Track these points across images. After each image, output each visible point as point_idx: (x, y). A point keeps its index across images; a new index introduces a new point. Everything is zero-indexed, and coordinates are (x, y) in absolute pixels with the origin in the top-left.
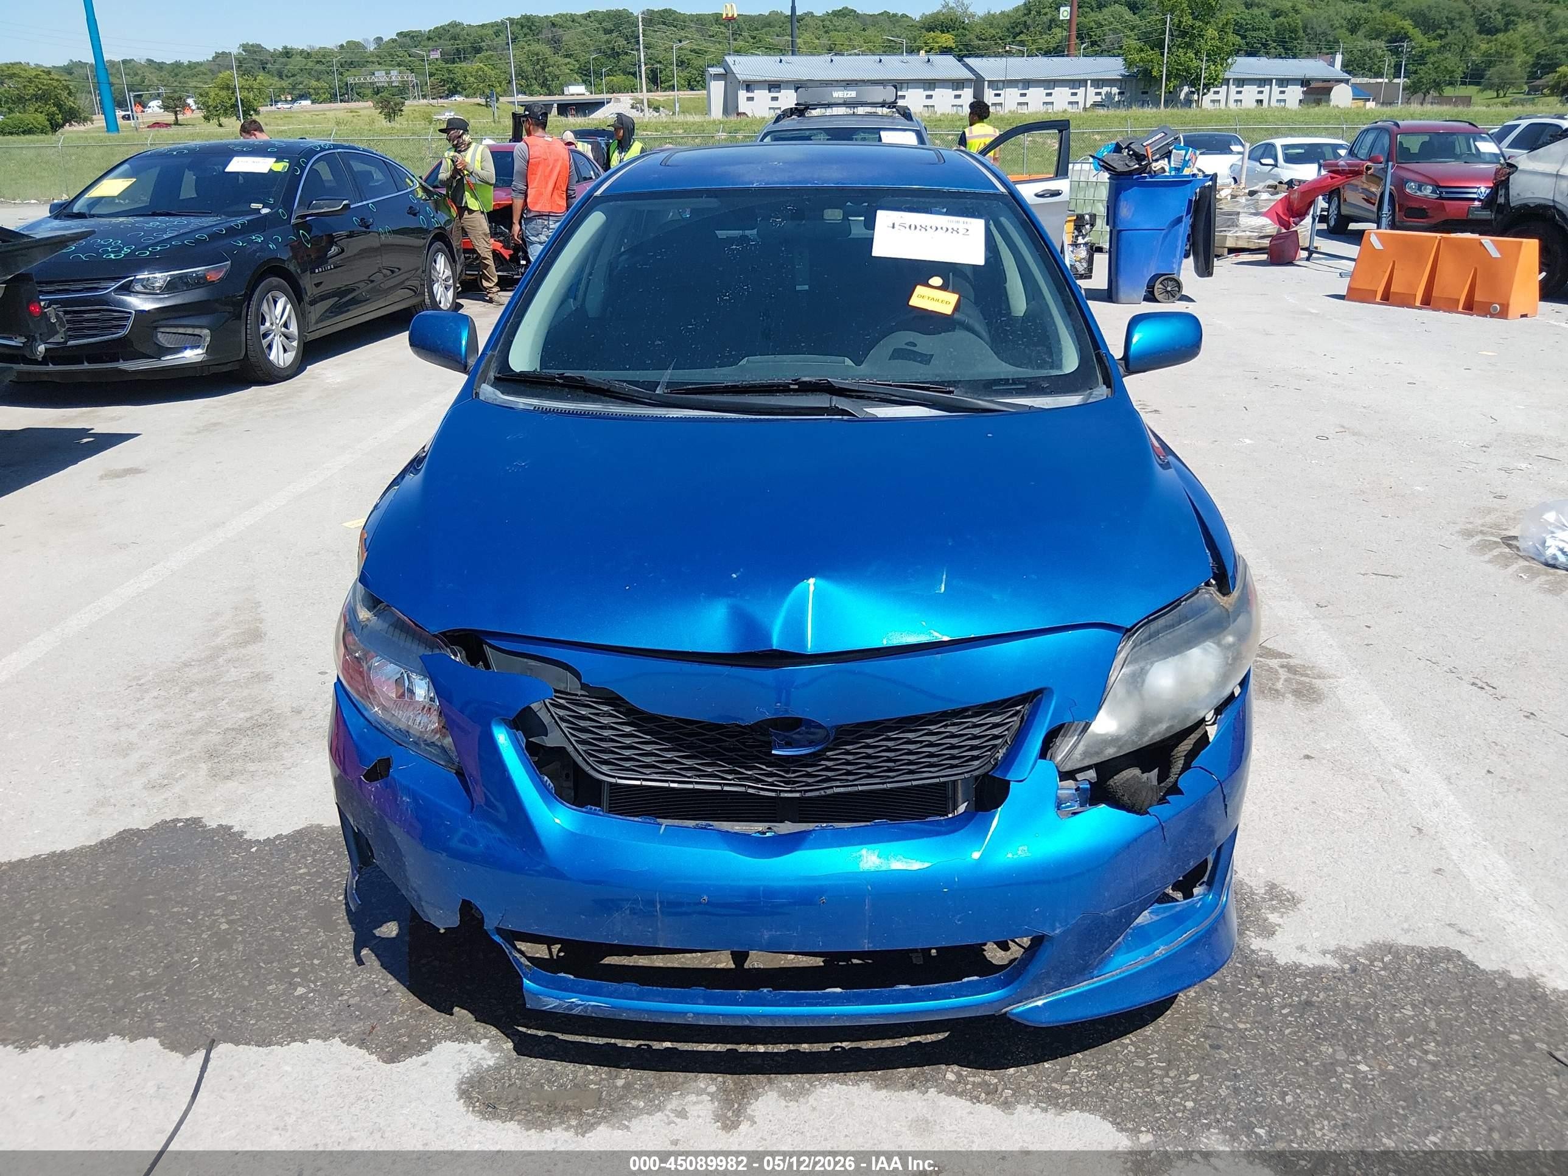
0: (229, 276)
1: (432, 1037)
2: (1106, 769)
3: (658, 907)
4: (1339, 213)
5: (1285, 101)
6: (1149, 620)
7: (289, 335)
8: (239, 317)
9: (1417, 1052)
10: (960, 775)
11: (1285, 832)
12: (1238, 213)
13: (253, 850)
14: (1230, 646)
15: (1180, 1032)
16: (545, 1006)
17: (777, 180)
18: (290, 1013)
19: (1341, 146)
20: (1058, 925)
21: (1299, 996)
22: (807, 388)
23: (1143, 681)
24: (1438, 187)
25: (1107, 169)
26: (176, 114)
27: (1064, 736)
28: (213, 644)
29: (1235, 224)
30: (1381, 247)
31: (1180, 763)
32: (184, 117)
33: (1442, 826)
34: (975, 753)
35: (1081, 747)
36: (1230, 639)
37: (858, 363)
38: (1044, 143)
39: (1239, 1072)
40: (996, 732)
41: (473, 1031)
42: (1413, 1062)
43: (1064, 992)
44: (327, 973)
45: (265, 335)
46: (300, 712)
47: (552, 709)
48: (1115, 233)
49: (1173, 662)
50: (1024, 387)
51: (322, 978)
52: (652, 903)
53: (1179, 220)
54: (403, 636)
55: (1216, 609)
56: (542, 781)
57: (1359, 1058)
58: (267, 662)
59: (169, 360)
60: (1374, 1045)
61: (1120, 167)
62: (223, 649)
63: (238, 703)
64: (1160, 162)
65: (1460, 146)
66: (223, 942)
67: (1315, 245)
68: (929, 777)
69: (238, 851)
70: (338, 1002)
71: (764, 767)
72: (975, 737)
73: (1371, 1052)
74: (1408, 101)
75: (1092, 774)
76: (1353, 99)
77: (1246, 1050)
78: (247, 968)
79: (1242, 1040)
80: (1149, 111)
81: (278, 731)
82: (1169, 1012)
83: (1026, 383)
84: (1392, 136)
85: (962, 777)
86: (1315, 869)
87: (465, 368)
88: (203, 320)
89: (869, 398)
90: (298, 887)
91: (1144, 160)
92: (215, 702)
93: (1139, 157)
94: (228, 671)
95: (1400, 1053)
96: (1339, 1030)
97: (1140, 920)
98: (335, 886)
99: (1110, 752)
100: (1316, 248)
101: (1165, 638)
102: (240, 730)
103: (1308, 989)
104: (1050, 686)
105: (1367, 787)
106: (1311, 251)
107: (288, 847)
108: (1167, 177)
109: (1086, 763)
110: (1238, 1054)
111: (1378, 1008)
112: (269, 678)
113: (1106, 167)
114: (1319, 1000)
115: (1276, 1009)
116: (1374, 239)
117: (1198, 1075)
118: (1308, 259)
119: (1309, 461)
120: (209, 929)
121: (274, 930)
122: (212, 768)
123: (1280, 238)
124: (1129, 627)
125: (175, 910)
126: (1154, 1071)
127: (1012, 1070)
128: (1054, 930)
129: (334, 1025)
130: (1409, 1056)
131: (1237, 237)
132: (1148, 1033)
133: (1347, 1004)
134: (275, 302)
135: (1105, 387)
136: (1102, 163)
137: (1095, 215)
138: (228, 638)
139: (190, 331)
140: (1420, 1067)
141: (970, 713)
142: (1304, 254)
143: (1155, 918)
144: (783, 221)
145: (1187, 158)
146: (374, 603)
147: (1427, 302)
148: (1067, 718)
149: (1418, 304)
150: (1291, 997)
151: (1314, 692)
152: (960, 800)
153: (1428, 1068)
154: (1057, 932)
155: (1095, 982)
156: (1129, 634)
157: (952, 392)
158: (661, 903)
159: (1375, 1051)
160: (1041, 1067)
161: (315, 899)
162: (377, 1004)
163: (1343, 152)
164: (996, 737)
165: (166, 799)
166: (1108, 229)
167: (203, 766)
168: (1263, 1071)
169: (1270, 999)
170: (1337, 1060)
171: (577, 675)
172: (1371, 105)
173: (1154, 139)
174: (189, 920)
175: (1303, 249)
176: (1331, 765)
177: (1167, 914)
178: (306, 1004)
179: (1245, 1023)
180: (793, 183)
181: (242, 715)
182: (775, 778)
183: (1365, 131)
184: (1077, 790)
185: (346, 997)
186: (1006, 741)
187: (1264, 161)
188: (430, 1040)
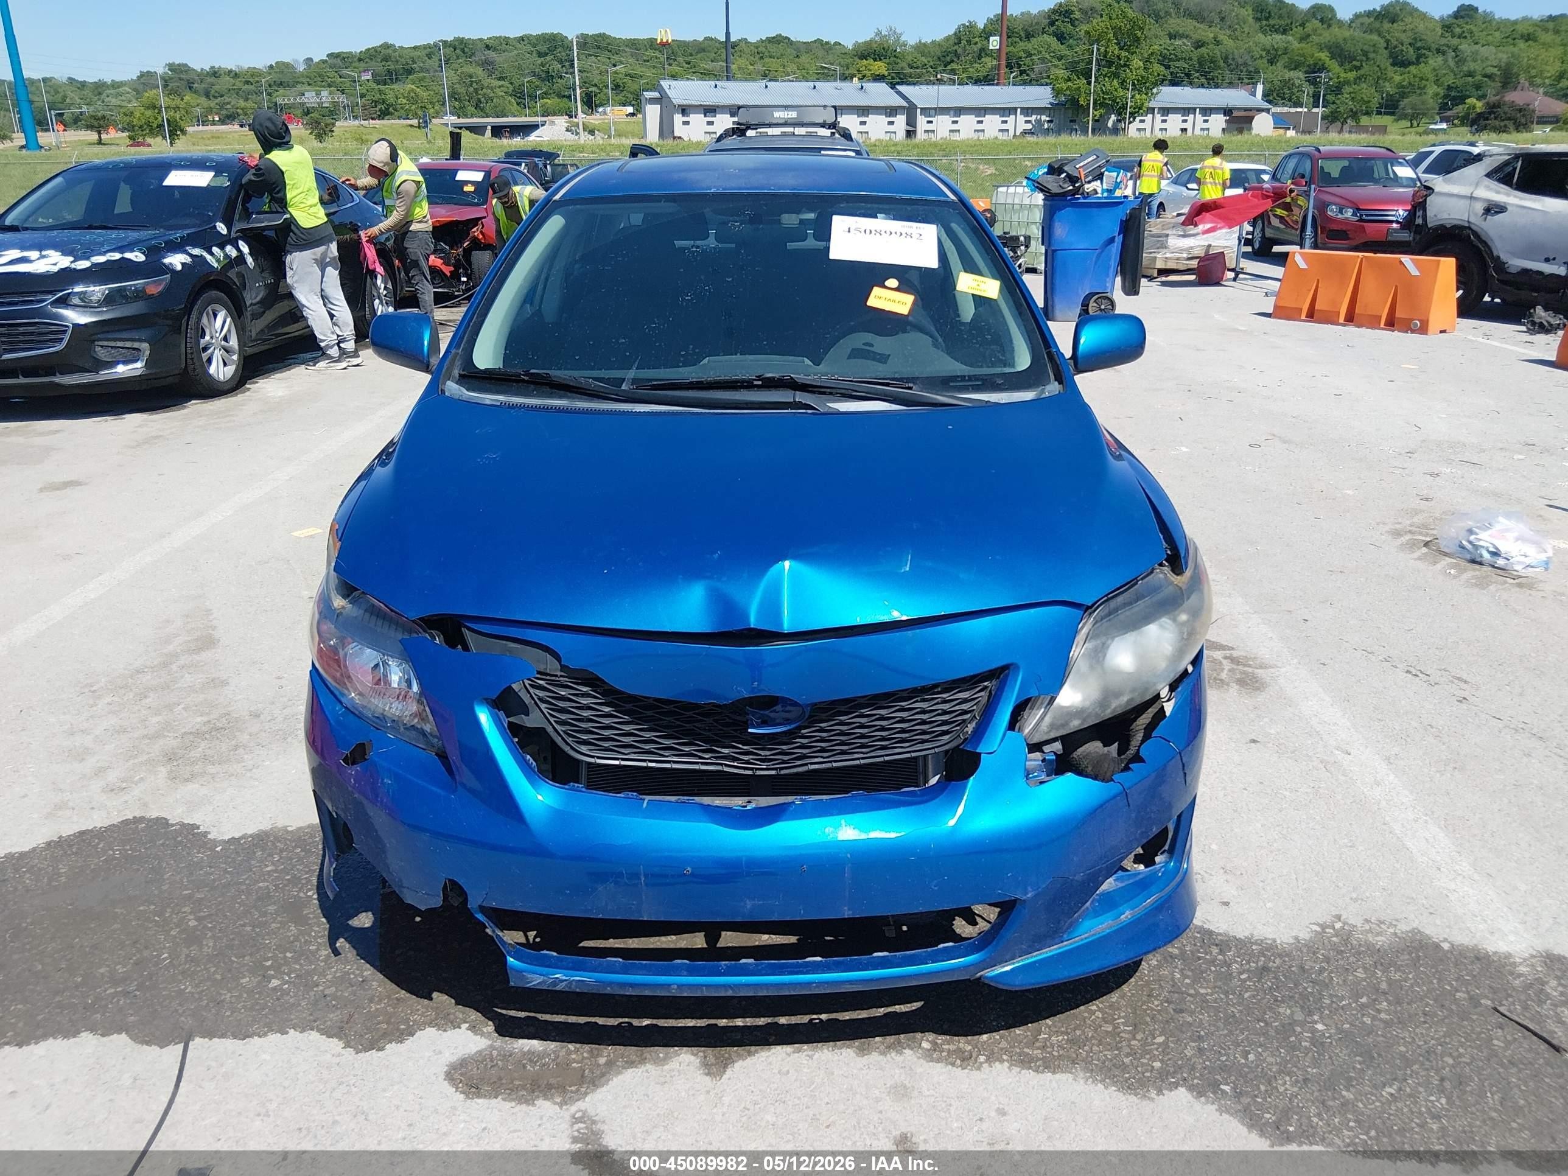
0: (168, 289)
1: (411, 1023)
2: (1072, 741)
3: (643, 879)
4: (1263, 236)
5: (1208, 129)
6: (1109, 598)
7: (229, 349)
8: (178, 331)
9: (1371, 1011)
10: (931, 749)
11: (1235, 811)
12: (1167, 235)
13: (218, 849)
14: (1183, 624)
15: (1145, 998)
16: (531, 982)
17: (734, 185)
18: (266, 1004)
19: (1264, 172)
20: (1030, 889)
21: (1257, 963)
22: (770, 384)
23: (1105, 656)
24: (1358, 209)
25: (1042, 190)
26: (99, 133)
27: (1032, 708)
28: (165, 651)
29: (1164, 246)
30: (1306, 267)
31: (1140, 736)
32: (109, 136)
33: (1384, 803)
34: (945, 728)
35: (1048, 719)
36: (1183, 617)
37: (817, 363)
38: (977, 169)
39: (1202, 1033)
40: (964, 707)
41: (452, 1017)
42: (1368, 1020)
43: (1036, 956)
44: (301, 965)
45: (205, 349)
46: (259, 716)
47: (532, 690)
48: (1050, 252)
49: (1131, 637)
50: (980, 383)
51: (296, 970)
52: (637, 876)
53: (1112, 240)
54: (380, 622)
55: (1171, 588)
56: (525, 760)
57: (1316, 1018)
58: (221, 668)
59: (105, 374)
60: (1330, 1006)
61: (1055, 189)
62: (175, 656)
63: (194, 708)
64: (1093, 183)
65: (1378, 171)
66: (193, 938)
67: (1241, 266)
68: (901, 752)
69: (202, 850)
70: (313, 993)
71: (740, 746)
72: (945, 713)
73: (1327, 1012)
74: (1326, 130)
75: (1058, 746)
76: (1274, 128)
77: (1207, 1013)
78: (219, 962)
79: (1204, 1004)
80: (1077, 139)
81: (237, 734)
82: (1132, 980)
83: (982, 380)
84: (1314, 161)
85: (933, 751)
86: (1265, 844)
87: (428, 367)
88: (144, 334)
89: (831, 394)
90: (266, 884)
91: (1077, 182)
92: (170, 707)
93: (1072, 179)
94: (182, 677)
95: (1354, 1012)
96: (1296, 993)
97: (1105, 887)
98: (304, 882)
99: (1075, 724)
100: (1242, 269)
101: (1124, 615)
102: (198, 734)
103: (1264, 956)
104: (1015, 661)
105: (1311, 767)
106: (1237, 272)
107: (254, 845)
108: (1099, 198)
109: (1053, 735)
110: (1201, 1017)
111: (1332, 972)
112: (225, 683)
113: (1041, 188)
114: (1275, 965)
115: (1234, 974)
116: (1298, 259)
117: (1163, 1038)
118: (1235, 280)
119: (1243, 467)
120: (177, 926)
121: (244, 925)
122: (172, 771)
123: (1208, 259)
124: (1089, 604)
125: (141, 908)
126: (1121, 1035)
127: (985, 1037)
128: (1026, 894)
129: (311, 1015)
130: (1363, 1015)
131: (1166, 258)
132: (1114, 1000)
133: (1302, 968)
134: (215, 316)
135: (1056, 383)
136: (1036, 185)
137: (1030, 237)
138: (180, 645)
139: (128, 344)
140: (1374, 1025)
141: (939, 689)
142: (1231, 275)
143: (1121, 885)
144: (741, 224)
145: (1118, 180)
146: (348, 590)
147: (1350, 319)
148: (1033, 693)
149: (1341, 320)
150: (1248, 962)
151: (1257, 681)
152: (930, 774)
153: (1382, 1026)
154: (1029, 895)
155: (1066, 946)
156: (1090, 611)
157: (910, 388)
158: (646, 876)
159: (1330, 1012)
160: (1012, 1034)
161: (284, 895)
162: (354, 993)
163: (1266, 177)
164: (965, 712)
165: (126, 802)
166: (1043, 249)
167: (162, 769)
168: (1226, 1032)
169: (1229, 966)
170: (1295, 1021)
171: (557, 657)
172: (1291, 133)
173: (1086, 162)
174: (156, 918)
175: (1229, 270)
176: (1276, 748)
177: (1131, 881)
178: (282, 995)
179: (1206, 988)
180: (748, 189)
181: (199, 719)
182: (751, 757)
183: (1286, 156)
184: (1044, 760)
185: (321, 988)
186: (975, 716)
187: (1190, 186)
188: (409, 1026)
